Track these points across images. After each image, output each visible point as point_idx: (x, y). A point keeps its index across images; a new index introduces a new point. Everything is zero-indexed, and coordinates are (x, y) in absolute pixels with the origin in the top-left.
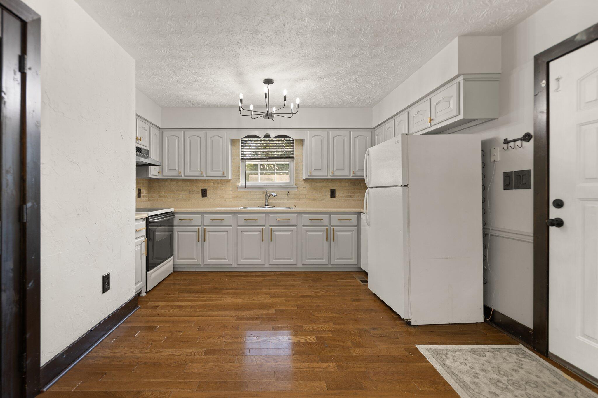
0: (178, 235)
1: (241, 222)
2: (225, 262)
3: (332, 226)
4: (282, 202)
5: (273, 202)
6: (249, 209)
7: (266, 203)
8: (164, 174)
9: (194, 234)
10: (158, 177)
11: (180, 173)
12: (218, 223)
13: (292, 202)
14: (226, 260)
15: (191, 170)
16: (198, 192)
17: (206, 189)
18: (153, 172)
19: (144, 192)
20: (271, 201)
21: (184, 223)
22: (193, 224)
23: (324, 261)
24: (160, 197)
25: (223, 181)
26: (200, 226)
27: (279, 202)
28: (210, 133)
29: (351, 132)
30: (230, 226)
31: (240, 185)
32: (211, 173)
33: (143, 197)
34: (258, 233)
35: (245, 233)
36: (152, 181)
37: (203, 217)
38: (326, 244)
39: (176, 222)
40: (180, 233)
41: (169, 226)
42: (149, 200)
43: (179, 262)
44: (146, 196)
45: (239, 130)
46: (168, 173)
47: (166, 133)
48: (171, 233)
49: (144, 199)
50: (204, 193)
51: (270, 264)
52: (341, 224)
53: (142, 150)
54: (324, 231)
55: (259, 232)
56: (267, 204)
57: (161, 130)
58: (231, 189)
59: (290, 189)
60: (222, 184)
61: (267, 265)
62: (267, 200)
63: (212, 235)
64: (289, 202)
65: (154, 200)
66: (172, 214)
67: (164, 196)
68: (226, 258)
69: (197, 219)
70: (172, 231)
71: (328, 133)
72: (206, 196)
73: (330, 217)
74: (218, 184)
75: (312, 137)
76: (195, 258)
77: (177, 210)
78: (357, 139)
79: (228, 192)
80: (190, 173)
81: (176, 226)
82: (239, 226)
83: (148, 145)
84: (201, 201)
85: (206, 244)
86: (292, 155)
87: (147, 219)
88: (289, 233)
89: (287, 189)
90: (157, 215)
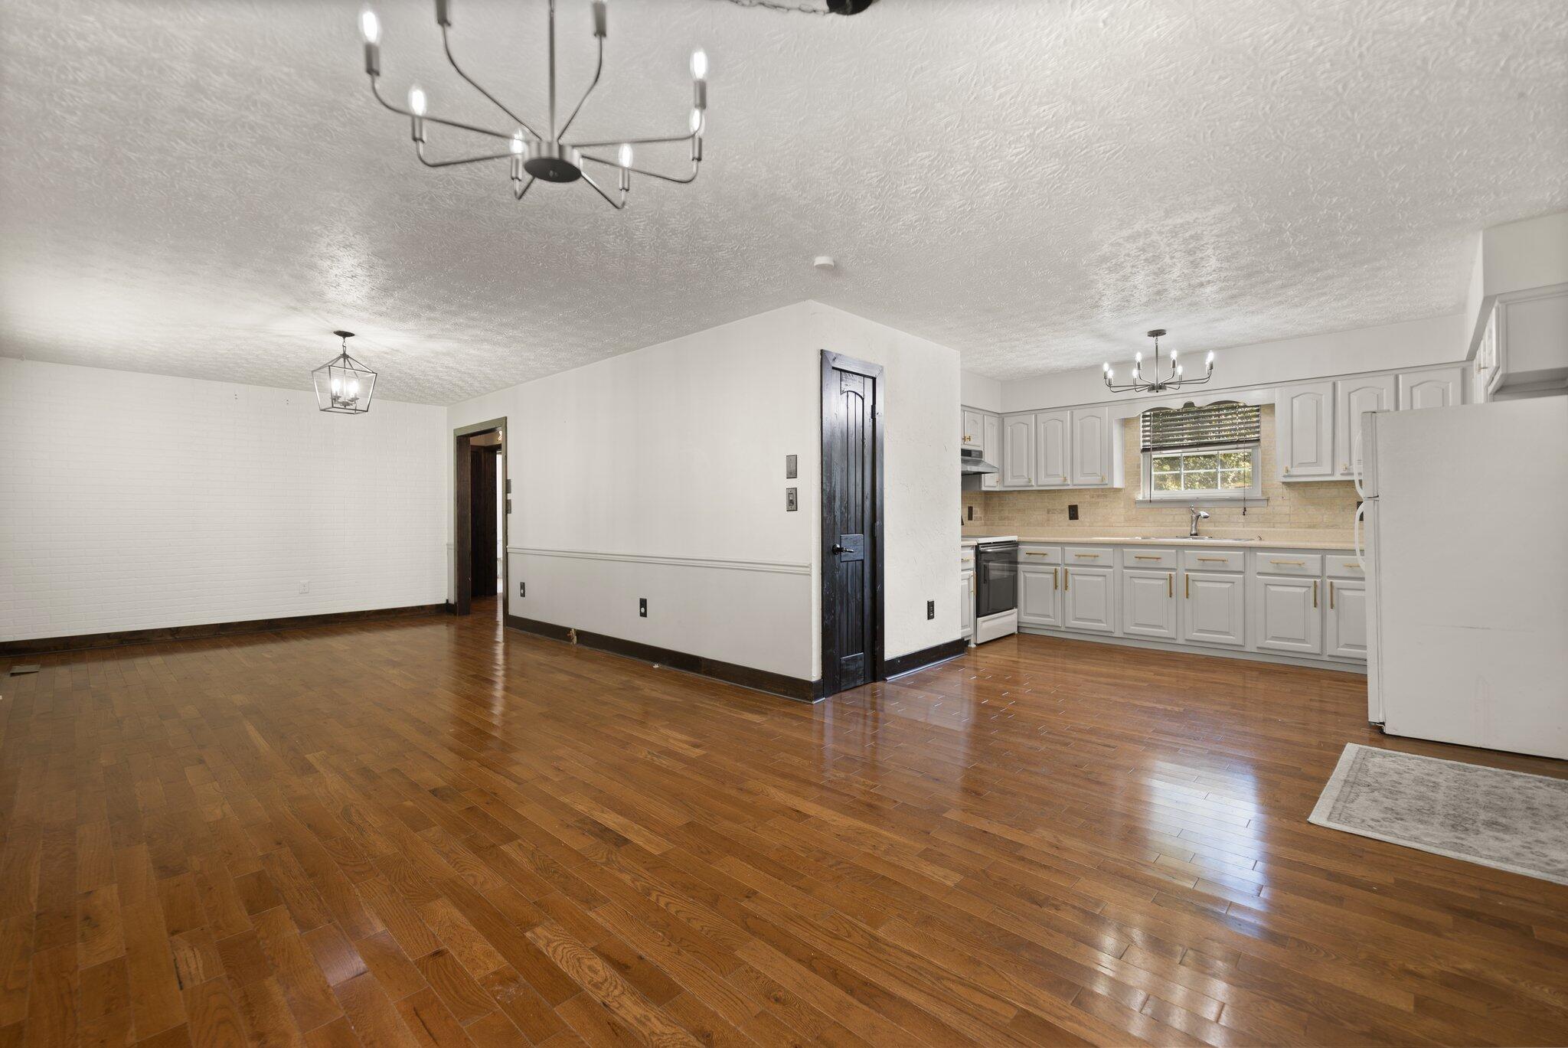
0: (1025, 578)
1: (1132, 562)
2: (1102, 626)
3: (1329, 577)
4: (1233, 529)
5: (1211, 529)
6: (1153, 540)
7: (1192, 530)
8: (1006, 484)
9: (1051, 577)
10: (997, 489)
11: (1030, 480)
12: (1090, 563)
13: (1254, 529)
14: (1103, 623)
15: (1047, 475)
16: (1062, 510)
17: (1076, 506)
18: (989, 483)
19: (978, 512)
20: (1204, 526)
21: (1033, 559)
22: (1048, 562)
23: (1311, 646)
24: (1002, 519)
25: (1105, 492)
26: (1058, 565)
27: (1223, 528)
28: (1079, 413)
29: (1400, 376)
30: (1110, 567)
31: (1140, 498)
32: (1081, 480)
33: (977, 519)
34: (1161, 582)
35: (1136, 581)
36: (989, 495)
37: (1063, 551)
38: (1315, 613)
39: (1021, 557)
40: (1028, 575)
41: (1010, 562)
42: (985, 525)
43: (1027, 619)
44: (981, 517)
45: (1130, 401)
46: (1012, 482)
47: (1008, 421)
48: (1012, 574)
49: (978, 523)
50: (1073, 512)
51: (1187, 640)
52: (1353, 575)
53: (973, 453)
54: (1309, 587)
55: (1164, 581)
56: (1193, 532)
57: (1001, 417)
58: (1122, 505)
59: (1248, 504)
60: (1105, 496)
61: (1181, 641)
62: (1194, 525)
63: (1079, 581)
64: (1248, 529)
65: (992, 525)
66: (1015, 544)
67: (1007, 518)
68: (1104, 620)
69: (1054, 555)
70: (1016, 571)
71: (1334, 384)
72: (1077, 519)
73: (1323, 560)
74: (1098, 496)
75: (1293, 398)
76: (1051, 614)
77: (1022, 539)
78: (1417, 392)
79: (1117, 511)
80: (1045, 481)
81: (1022, 563)
82: (1126, 568)
83: (982, 444)
84: (1069, 525)
85: (1069, 593)
86: (1257, 435)
87: (977, 547)
88: (1228, 585)
89: (1242, 504)
90: (990, 543)
